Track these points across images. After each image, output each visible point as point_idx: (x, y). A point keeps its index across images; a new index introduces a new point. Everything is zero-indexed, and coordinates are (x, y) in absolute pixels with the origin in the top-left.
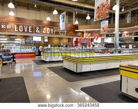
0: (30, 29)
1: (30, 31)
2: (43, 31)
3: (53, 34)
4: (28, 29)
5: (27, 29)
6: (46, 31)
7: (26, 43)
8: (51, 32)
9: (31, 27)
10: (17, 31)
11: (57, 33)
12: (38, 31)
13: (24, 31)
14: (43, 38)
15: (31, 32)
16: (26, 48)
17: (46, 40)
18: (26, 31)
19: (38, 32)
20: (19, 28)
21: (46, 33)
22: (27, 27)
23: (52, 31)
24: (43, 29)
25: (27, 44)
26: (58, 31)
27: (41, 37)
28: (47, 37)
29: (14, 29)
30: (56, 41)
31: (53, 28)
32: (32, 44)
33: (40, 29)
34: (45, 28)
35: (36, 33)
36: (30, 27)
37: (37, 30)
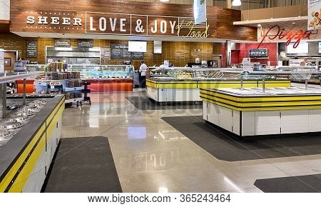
0: (122, 25)
1: (122, 30)
2: (152, 28)
3: (175, 34)
4: (118, 25)
5: (115, 24)
6: (159, 29)
7: (112, 57)
8: (169, 29)
9: (125, 20)
10: (95, 29)
11: (185, 32)
12: (139, 29)
13: (108, 30)
14: (151, 44)
15: (125, 31)
16: (113, 70)
17: (158, 50)
18: (113, 29)
19: (141, 30)
20: (98, 23)
21: (159, 33)
22: (115, 20)
23: (173, 27)
24: (152, 24)
25: (115, 60)
26: (187, 26)
27: (146, 43)
28: (161, 43)
29: (88, 27)
30: (180, 52)
31: (177, 20)
32: (127, 58)
33: (143, 24)
34: (156, 21)
35: (135, 32)
36: (122, 20)
37: (138, 25)
